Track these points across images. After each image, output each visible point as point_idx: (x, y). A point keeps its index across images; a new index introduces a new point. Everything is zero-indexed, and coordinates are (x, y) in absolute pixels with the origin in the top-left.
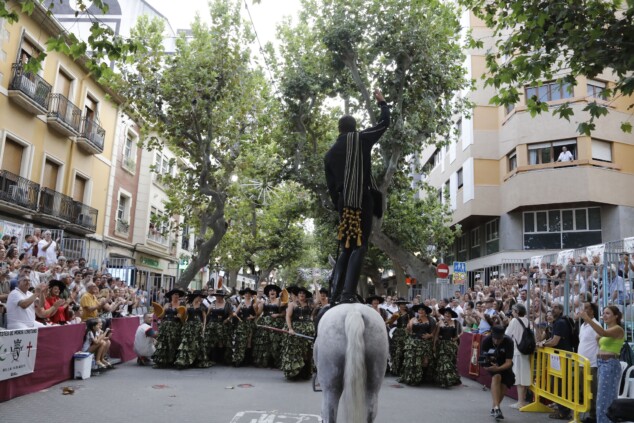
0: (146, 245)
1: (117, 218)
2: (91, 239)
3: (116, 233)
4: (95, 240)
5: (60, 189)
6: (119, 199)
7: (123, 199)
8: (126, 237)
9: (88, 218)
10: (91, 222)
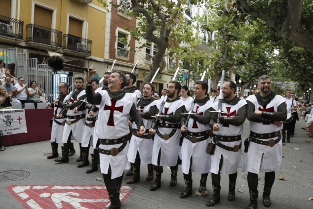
0: (144, 65)
1: (116, 47)
3: (116, 57)
4: (95, 61)
5: (54, 27)
6: (117, 34)
7: (121, 35)
8: (128, 59)
9: (82, 46)
10: (85, 49)
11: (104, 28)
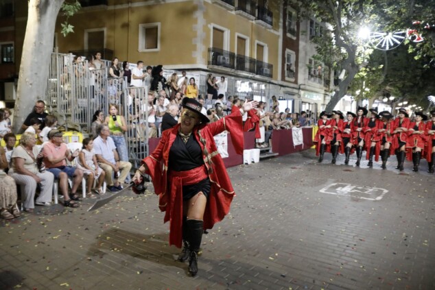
1: (286, 69)
2: (270, 83)
5: (247, 54)
6: (286, 56)
7: (289, 56)
8: (293, 80)
9: (266, 70)
10: (268, 72)
11: (277, 51)
